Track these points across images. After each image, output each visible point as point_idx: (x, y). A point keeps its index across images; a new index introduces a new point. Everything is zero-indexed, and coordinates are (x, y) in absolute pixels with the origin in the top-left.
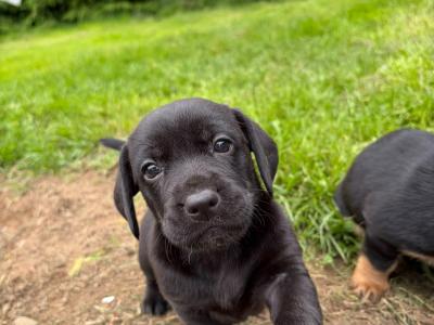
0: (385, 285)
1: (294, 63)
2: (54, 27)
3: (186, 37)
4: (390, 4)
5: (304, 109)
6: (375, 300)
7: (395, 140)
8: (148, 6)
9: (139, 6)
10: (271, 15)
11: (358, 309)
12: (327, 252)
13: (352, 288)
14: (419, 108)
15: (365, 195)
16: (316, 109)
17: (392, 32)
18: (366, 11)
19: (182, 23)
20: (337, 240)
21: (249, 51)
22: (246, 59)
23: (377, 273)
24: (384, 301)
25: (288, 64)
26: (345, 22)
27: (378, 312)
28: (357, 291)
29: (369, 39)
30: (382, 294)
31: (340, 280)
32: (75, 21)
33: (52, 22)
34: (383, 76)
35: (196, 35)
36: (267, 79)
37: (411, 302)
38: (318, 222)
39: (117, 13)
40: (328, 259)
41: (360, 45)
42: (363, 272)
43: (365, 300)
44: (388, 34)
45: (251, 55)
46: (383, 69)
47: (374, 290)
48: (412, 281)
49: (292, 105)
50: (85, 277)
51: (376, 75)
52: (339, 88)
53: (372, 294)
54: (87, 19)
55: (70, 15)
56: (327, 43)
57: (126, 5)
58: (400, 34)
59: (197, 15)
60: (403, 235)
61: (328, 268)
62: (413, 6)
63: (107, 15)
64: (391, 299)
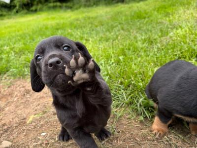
0: (167, 130)
1: (131, 31)
2: (26, 13)
3: (85, 19)
4: (177, 5)
5: (134, 51)
6: (161, 136)
7: (172, 65)
8: (69, 4)
9: (64, 4)
10: (123, 9)
11: (154, 140)
12: (141, 115)
13: (151, 131)
14: (185, 51)
15: (158, 89)
16: (140, 52)
17: (177, 18)
18: (166, 8)
19: (83, 12)
20: (146, 110)
21: (112, 25)
22: (110, 29)
23: (163, 124)
24: (166, 137)
25: (129, 31)
26: (156, 13)
27: (163, 142)
28: (154, 132)
29: (166, 20)
30: (165, 134)
31: (146, 128)
32: (36, 11)
33: (26, 11)
34: (171, 37)
35: (89, 18)
36: (119, 38)
37: (177, 138)
38: (138, 101)
39: (54, 7)
40: (141, 118)
41: (162, 23)
42: (157, 124)
43: (157, 136)
44: (175, 18)
45: (113, 27)
46: (171, 34)
47: (161, 132)
48: (178, 129)
49: (129, 49)
50: (34, 124)
51: (168, 36)
52: (151, 42)
53: (160, 134)
54: (41, 10)
55: (34, 8)
56: (147, 22)
57: (58, 4)
58: (180, 18)
59: (90, 9)
61: (141, 122)
62: (187, 6)
63: (50, 8)
64: (169, 136)
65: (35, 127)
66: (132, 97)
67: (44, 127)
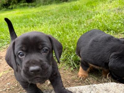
2: (6, 10)
3: (43, 12)
4: (98, 1)
5: (70, 29)
6: (84, 79)
8: (33, 4)
9: (30, 4)
10: (66, 5)
11: (79, 82)
12: (72, 67)
13: (78, 76)
14: (101, 27)
16: (73, 29)
17: (98, 8)
18: (92, 3)
19: (42, 8)
20: (75, 63)
21: (58, 14)
24: (87, 79)
25: (69, 18)
26: (85, 6)
27: (84, 82)
28: (79, 77)
29: (91, 11)
30: (86, 78)
31: (75, 74)
32: (12, 8)
33: (5, 9)
34: (93, 19)
35: (45, 11)
36: (62, 22)
37: (94, 79)
38: (70, 59)
39: (24, 6)
40: (72, 69)
41: (89, 12)
42: (81, 72)
43: (81, 79)
45: (59, 16)
46: (94, 18)
48: (95, 74)
49: (67, 28)
51: (92, 19)
52: (80, 23)
53: (83, 78)
54: (15, 8)
55: (10, 7)
56: (80, 12)
57: (26, 4)
58: (100, 9)
59: (46, 6)
60: (88, 59)
61: (72, 71)
62: (104, 2)
63: (21, 6)
64: (88, 79)
65: (3, 80)
66: (66, 56)
67: (9, 79)
